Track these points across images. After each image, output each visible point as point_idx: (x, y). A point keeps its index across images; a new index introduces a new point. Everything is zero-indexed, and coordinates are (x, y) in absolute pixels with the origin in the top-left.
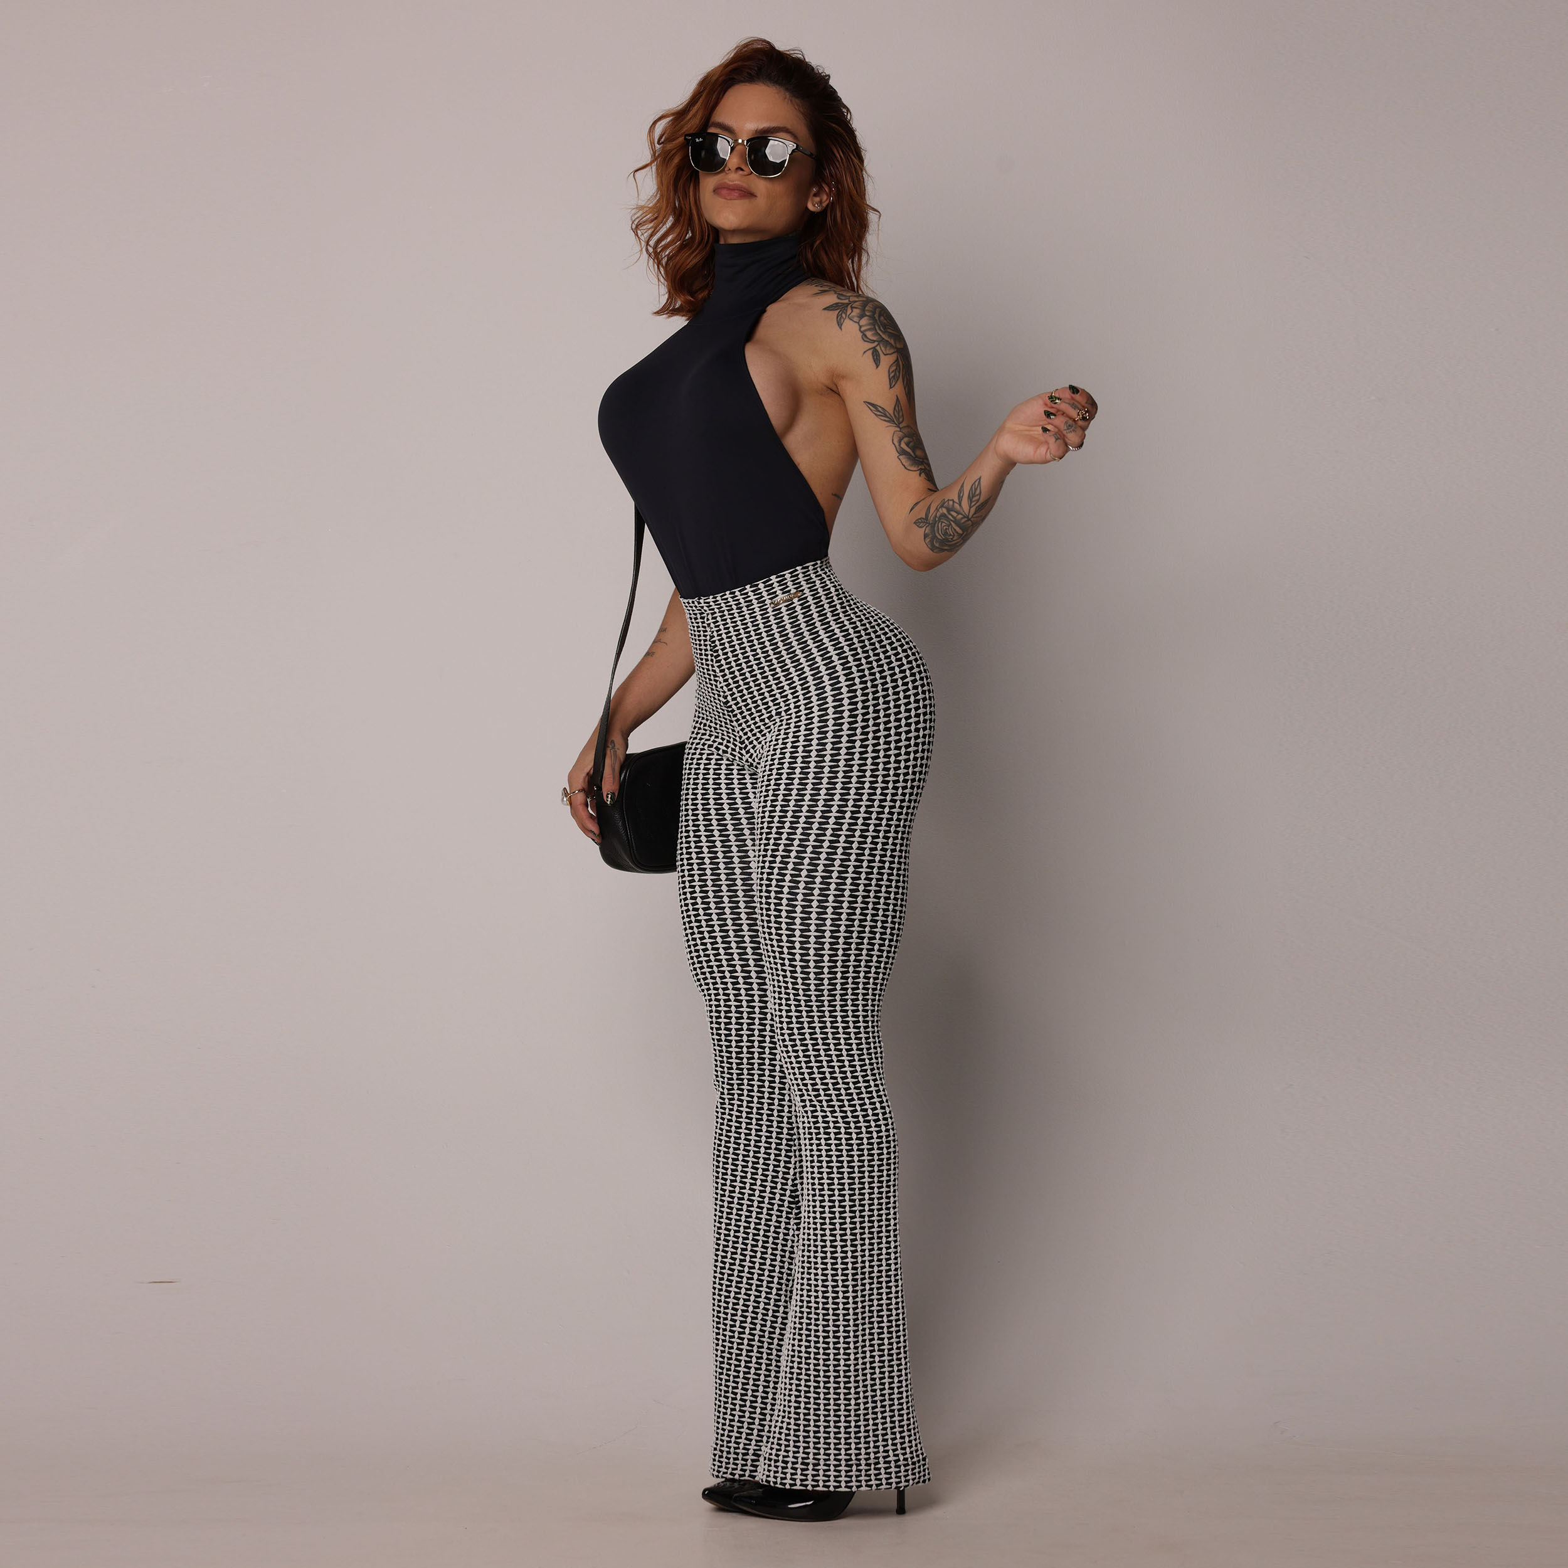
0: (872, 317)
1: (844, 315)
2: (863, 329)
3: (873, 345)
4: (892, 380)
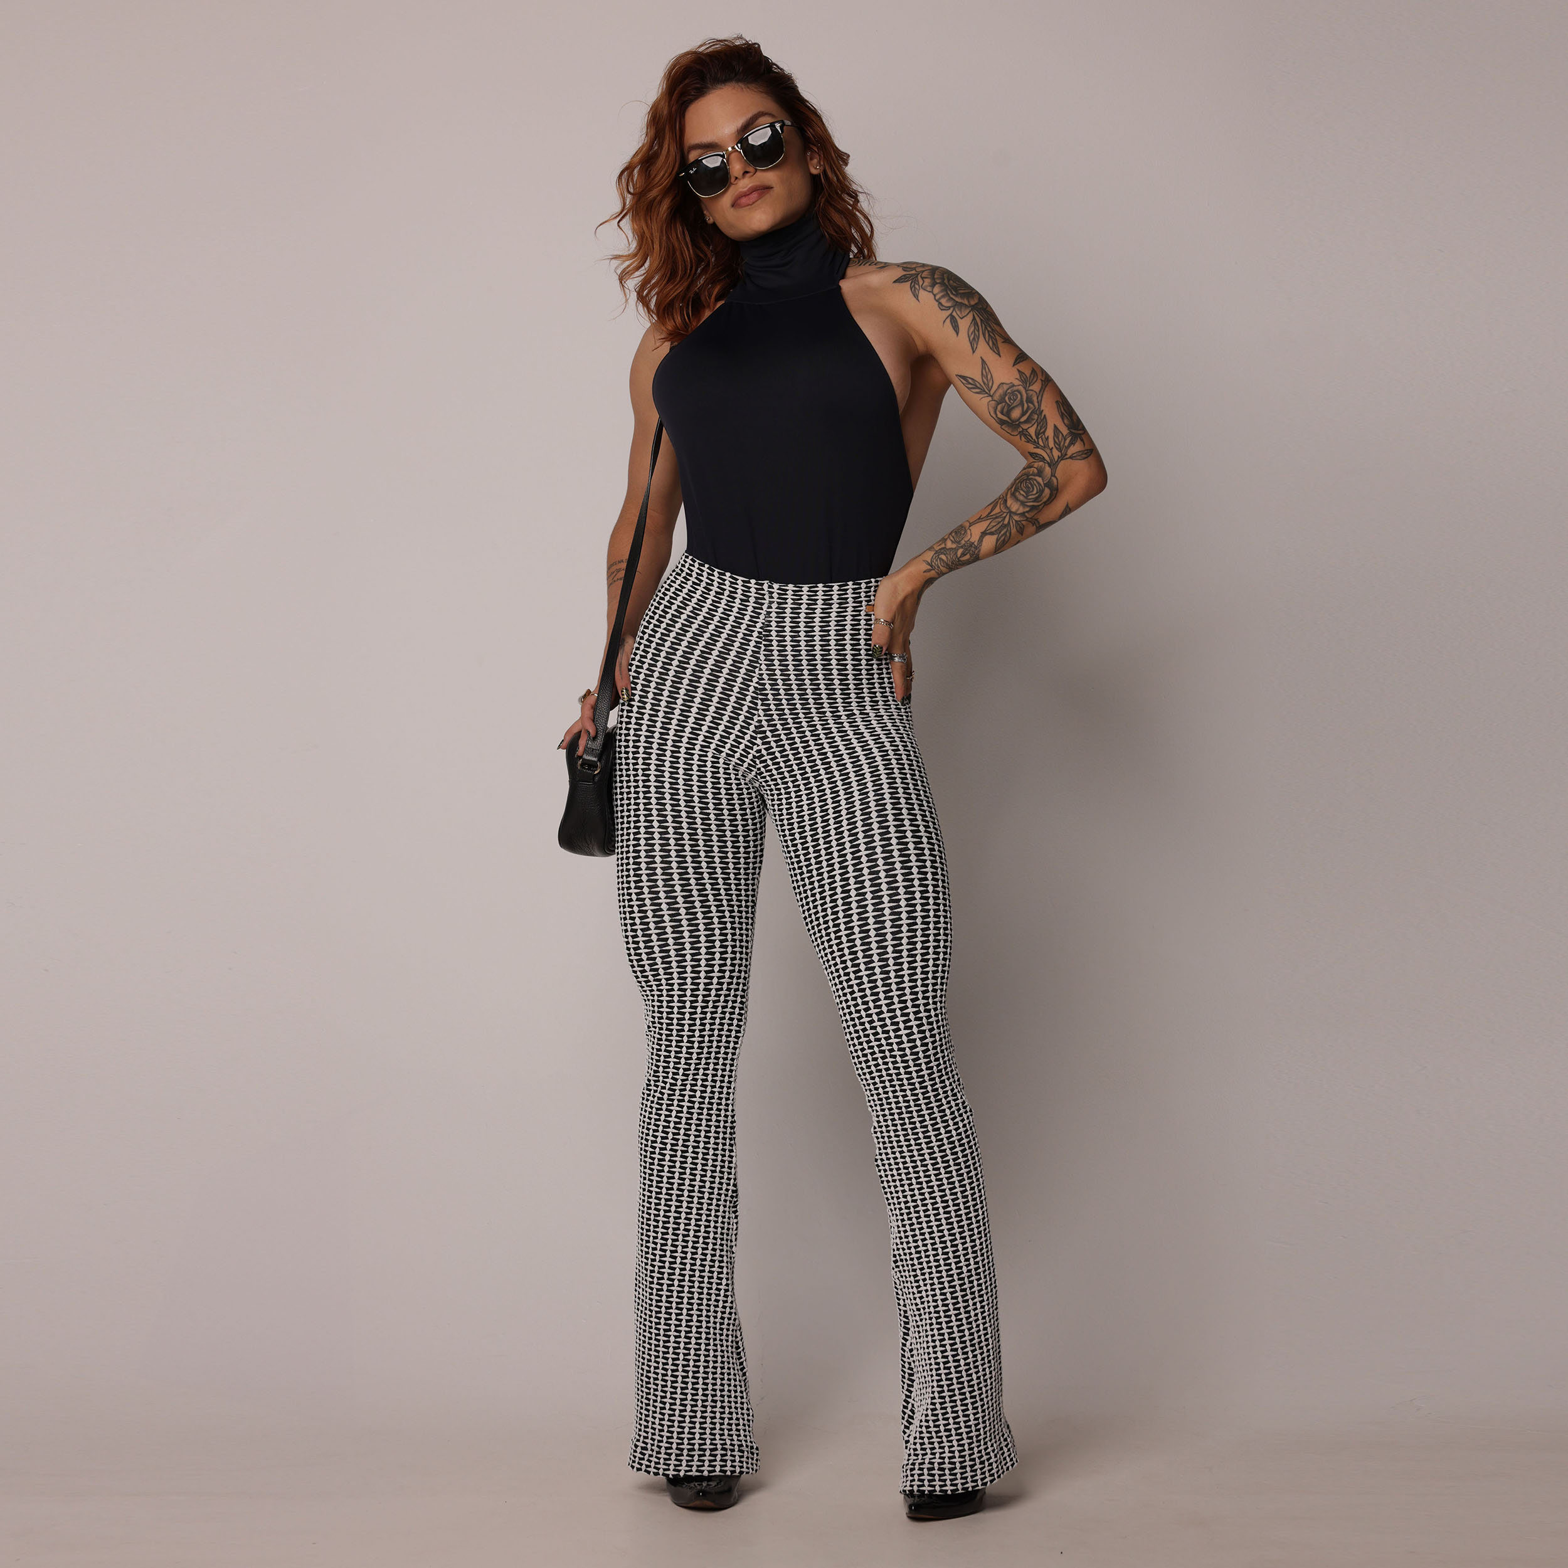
0: (942, 284)
1: (917, 286)
2: (937, 297)
3: (949, 312)
4: (973, 343)
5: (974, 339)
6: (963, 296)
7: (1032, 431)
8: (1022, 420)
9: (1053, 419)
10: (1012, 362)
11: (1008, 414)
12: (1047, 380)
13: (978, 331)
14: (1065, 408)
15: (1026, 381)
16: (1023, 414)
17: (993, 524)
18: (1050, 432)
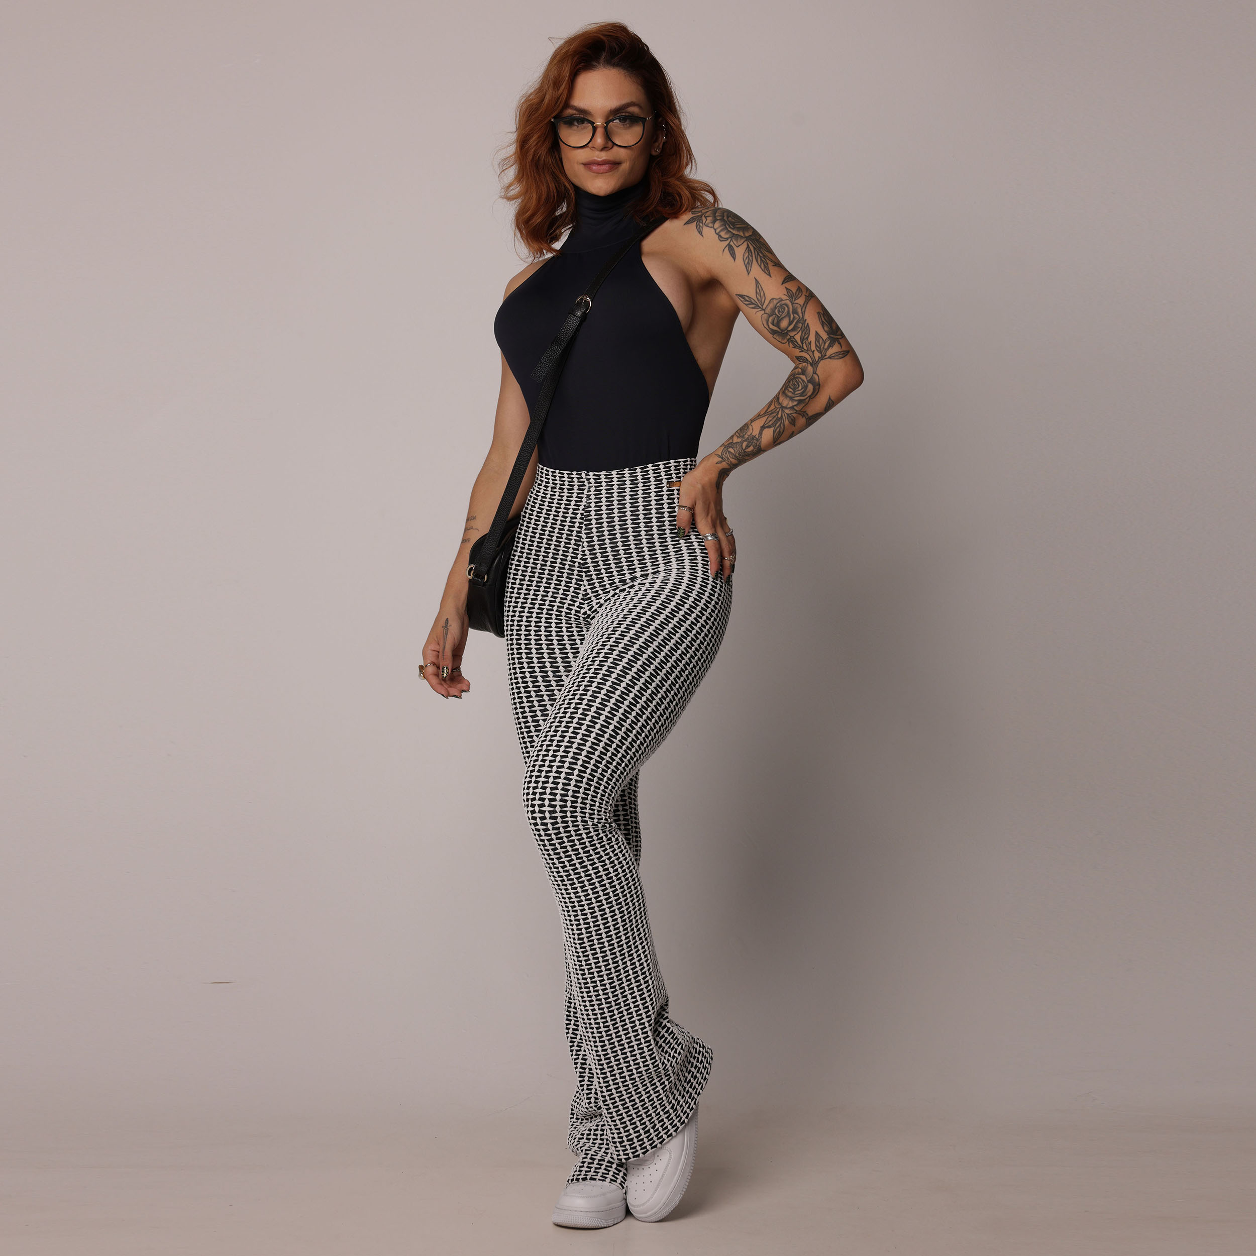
0: (722, 220)
1: (701, 225)
2: (717, 231)
3: (727, 242)
4: (748, 266)
5: (748, 263)
6: (739, 229)
7: (798, 338)
8: (790, 328)
9: (815, 326)
10: (781, 282)
11: (778, 325)
12: (811, 296)
13: (752, 256)
14: (826, 318)
15: (792, 296)
16: (790, 324)
17: (770, 419)
18: (812, 338)
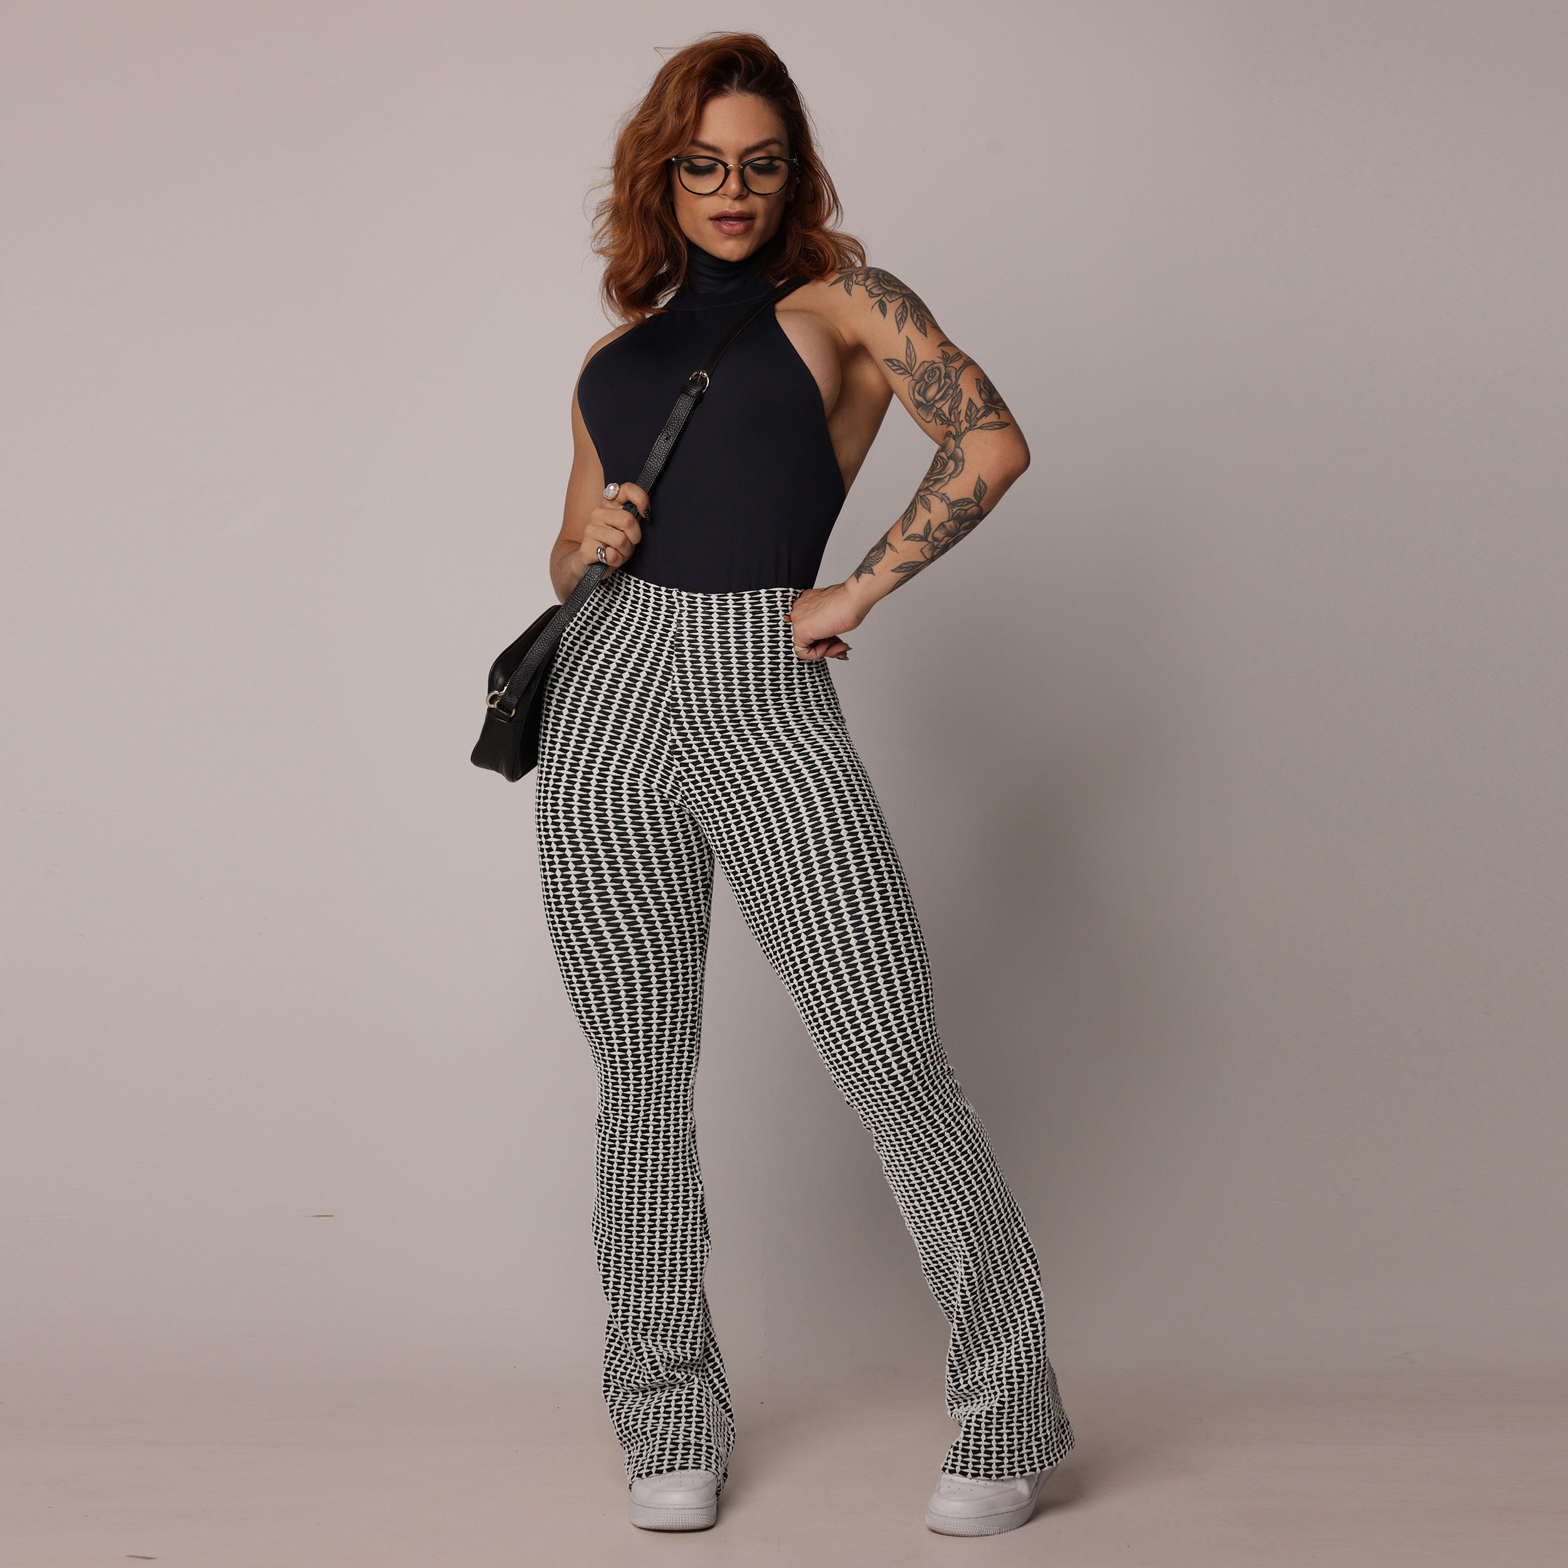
0: (875, 280)
1: (850, 284)
2: (868, 289)
3: (879, 298)
4: (900, 322)
5: (901, 319)
7: (946, 409)
8: (937, 398)
9: (969, 390)
10: (939, 343)
11: (924, 395)
12: (970, 363)
13: (907, 313)
14: (986, 387)
15: (946, 359)
16: (938, 392)
18: (963, 406)
